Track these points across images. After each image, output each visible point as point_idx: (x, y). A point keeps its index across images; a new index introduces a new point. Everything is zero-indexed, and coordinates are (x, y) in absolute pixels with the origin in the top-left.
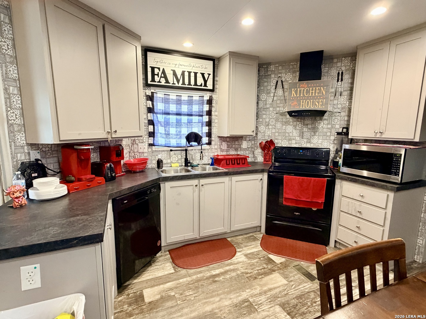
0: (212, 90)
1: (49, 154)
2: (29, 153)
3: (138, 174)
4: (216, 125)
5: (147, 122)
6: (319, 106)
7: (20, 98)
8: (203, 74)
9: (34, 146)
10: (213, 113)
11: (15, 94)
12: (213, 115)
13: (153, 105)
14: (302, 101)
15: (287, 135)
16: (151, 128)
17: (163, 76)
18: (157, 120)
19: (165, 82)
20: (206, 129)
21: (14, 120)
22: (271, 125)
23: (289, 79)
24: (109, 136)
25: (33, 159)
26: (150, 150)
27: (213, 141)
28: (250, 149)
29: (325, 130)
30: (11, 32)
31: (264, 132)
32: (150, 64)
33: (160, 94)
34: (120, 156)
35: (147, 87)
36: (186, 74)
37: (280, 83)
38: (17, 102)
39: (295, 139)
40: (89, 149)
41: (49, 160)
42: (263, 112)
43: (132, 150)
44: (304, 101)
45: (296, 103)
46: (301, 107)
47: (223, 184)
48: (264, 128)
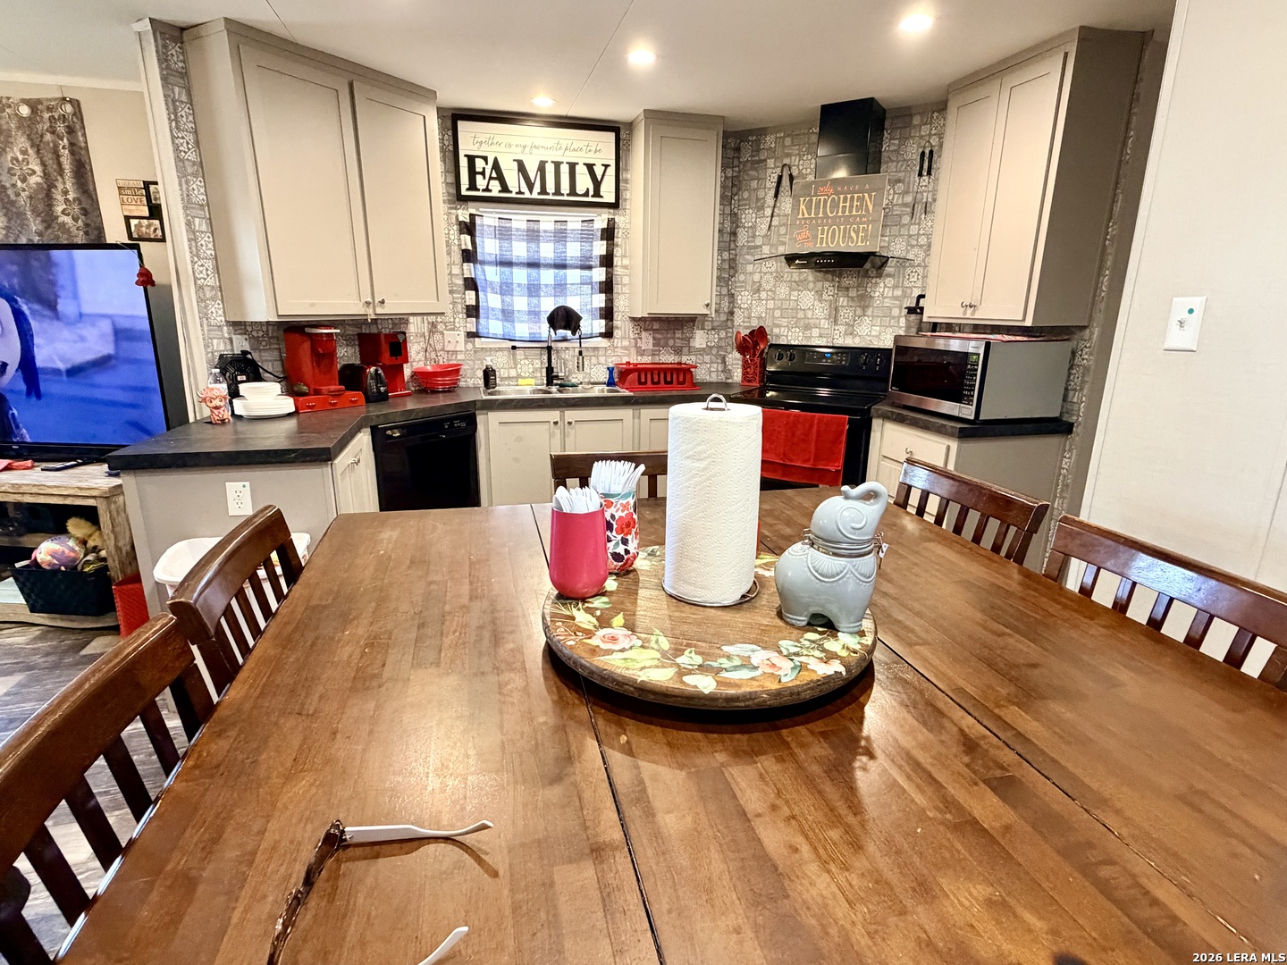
0: (615, 206)
1: (264, 343)
2: (231, 340)
3: (441, 395)
4: (625, 290)
5: (461, 282)
6: (857, 242)
7: (211, 239)
8: (590, 167)
9: (239, 326)
10: (617, 261)
11: (202, 232)
12: (616, 266)
13: (474, 243)
14: (820, 228)
15: (801, 315)
16: (470, 297)
17: (494, 175)
18: (483, 277)
19: (500, 189)
20: (600, 300)
21: (205, 279)
22: (764, 290)
23: (809, 170)
24: (370, 311)
25: (237, 351)
26: (470, 346)
27: (617, 328)
28: (714, 351)
29: (888, 302)
30: (191, 118)
31: (749, 309)
32: (464, 150)
33: (488, 218)
34: (400, 354)
35: (461, 203)
36: (550, 169)
37: (786, 181)
38: (207, 246)
39: (819, 324)
40: (332, 334)
41: (266, 355)
42: (746, 257)
43: (431, 345)
44: (826, 228)
45: (806, 233)
46: (818, 245)
47: (620, 424)
48: (749, 297)
